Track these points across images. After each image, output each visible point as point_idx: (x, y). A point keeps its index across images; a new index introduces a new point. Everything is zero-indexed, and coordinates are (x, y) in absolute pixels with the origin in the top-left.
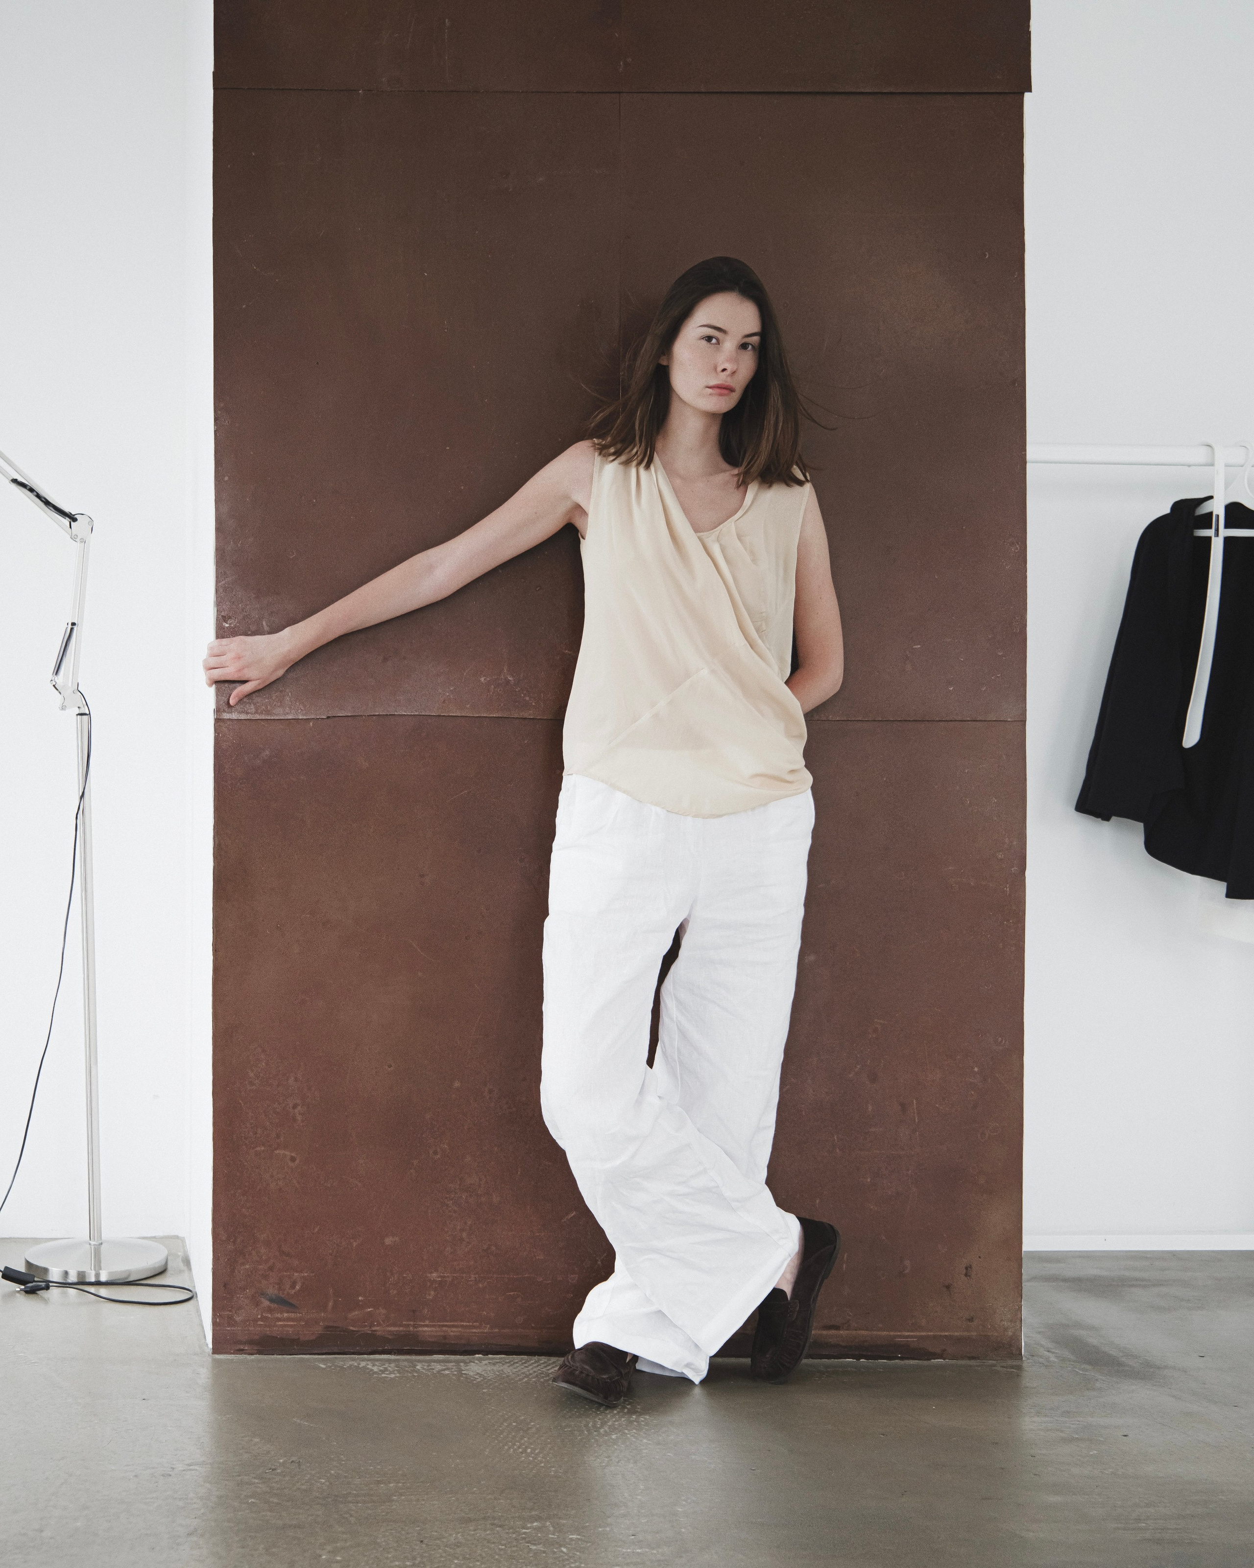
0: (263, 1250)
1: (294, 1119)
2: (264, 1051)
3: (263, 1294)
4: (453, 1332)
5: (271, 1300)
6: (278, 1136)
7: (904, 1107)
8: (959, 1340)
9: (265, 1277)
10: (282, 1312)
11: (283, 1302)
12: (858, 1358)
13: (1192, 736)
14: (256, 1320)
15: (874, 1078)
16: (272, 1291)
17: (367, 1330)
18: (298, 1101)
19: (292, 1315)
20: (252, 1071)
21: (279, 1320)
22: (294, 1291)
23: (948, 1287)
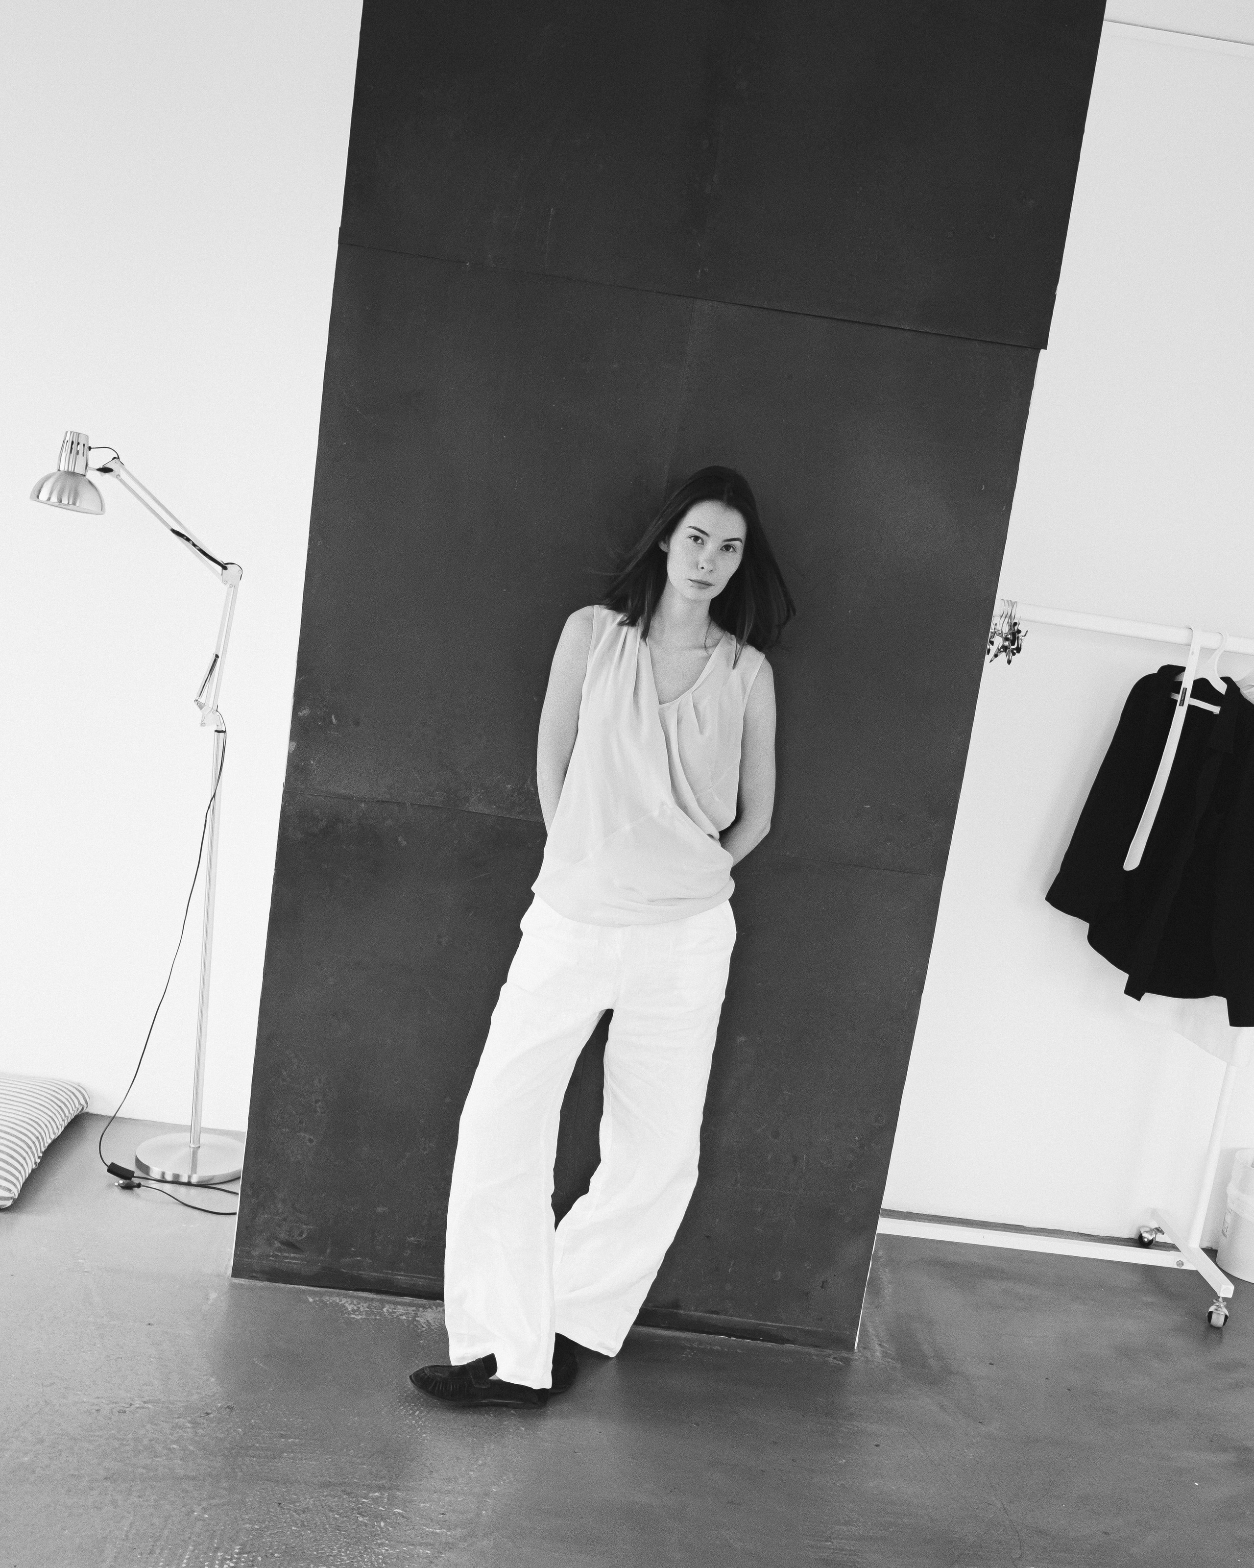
0: (280, 1206)
1: (316, 1112)
2: (296, 1056)
3: (276, 1238)
4: (421, 1282)
5: (282, 1243)
6: (301, 1122)
7: (796, 1159)
8: (808, 1332)
9: (279, 1225)
10: (289, 1252)
11: (291, 1245)
12: (730, 1336)
13: (1133, 860)
14: (268, 1256)
15: (776, 1135)
16: (283, 1236)
17: (355, 1273)
18: (320, 1098)
19: (297, 1256)
20: (286, 1070)
21: (286, 1258)
22: (300, 1238)
23: (807, 1294)
